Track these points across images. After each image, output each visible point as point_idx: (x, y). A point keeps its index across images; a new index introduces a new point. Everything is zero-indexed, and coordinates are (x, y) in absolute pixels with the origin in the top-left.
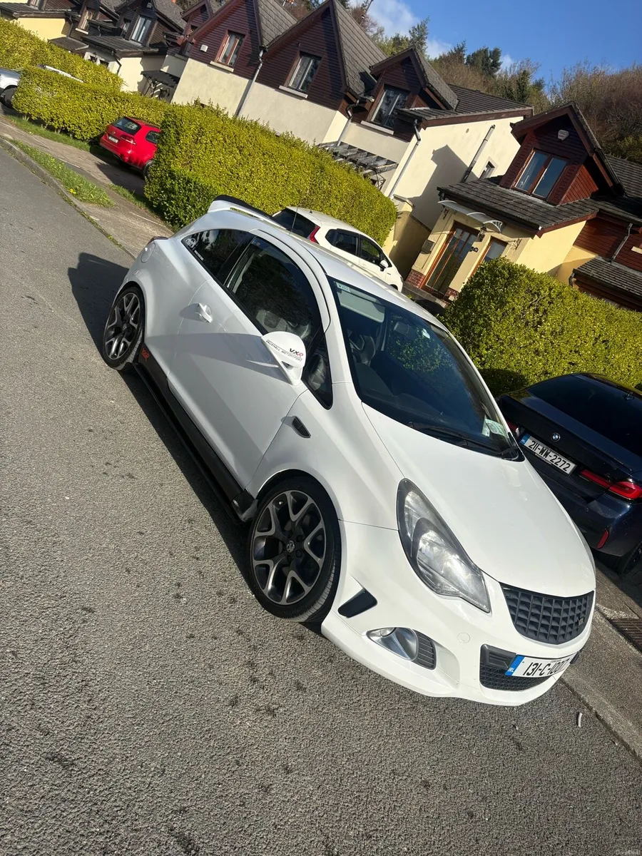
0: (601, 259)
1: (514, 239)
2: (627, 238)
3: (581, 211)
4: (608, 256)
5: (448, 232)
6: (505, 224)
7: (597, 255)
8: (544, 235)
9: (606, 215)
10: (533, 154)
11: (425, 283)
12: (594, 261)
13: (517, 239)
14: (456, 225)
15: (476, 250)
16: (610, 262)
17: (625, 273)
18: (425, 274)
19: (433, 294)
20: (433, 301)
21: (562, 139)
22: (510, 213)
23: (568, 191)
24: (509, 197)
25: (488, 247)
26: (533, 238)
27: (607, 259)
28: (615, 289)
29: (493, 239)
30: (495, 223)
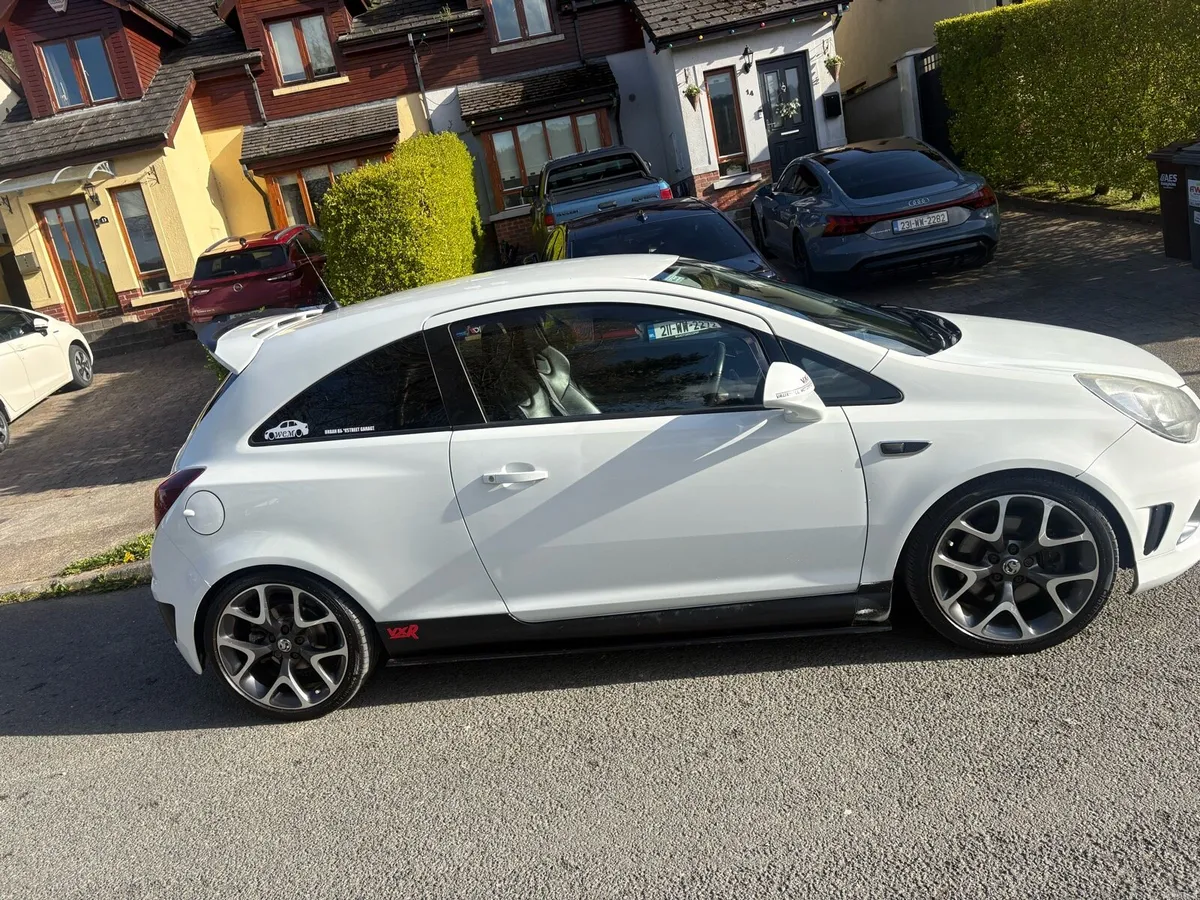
0: (250, 129)
1: (142, 172)
2: (255, 85)
3: (179, 85)
4: (256, 118)
5: (36, 226)
6: (111, 162)
7: (242, 127)
8: (174, 141)
9: (205, 73)
10: (40, 51)
11: (73, 312)
12: (247, 136)
13: (148, 169)
14: (39, 209)
15: (103, 220)
16: (265, 125)
17: (296, 126)
18: (61, 300)
19: (101, 317)
20: (120, 324)
21: (63, 9)
22: (105, 143)
23: (137, 71)
24: (71, 125)
25: (115, 206)
26: (162, 153)
27: (258, 124)
28: (307, 151)
29: (111, 191)
30: (99, 168)
